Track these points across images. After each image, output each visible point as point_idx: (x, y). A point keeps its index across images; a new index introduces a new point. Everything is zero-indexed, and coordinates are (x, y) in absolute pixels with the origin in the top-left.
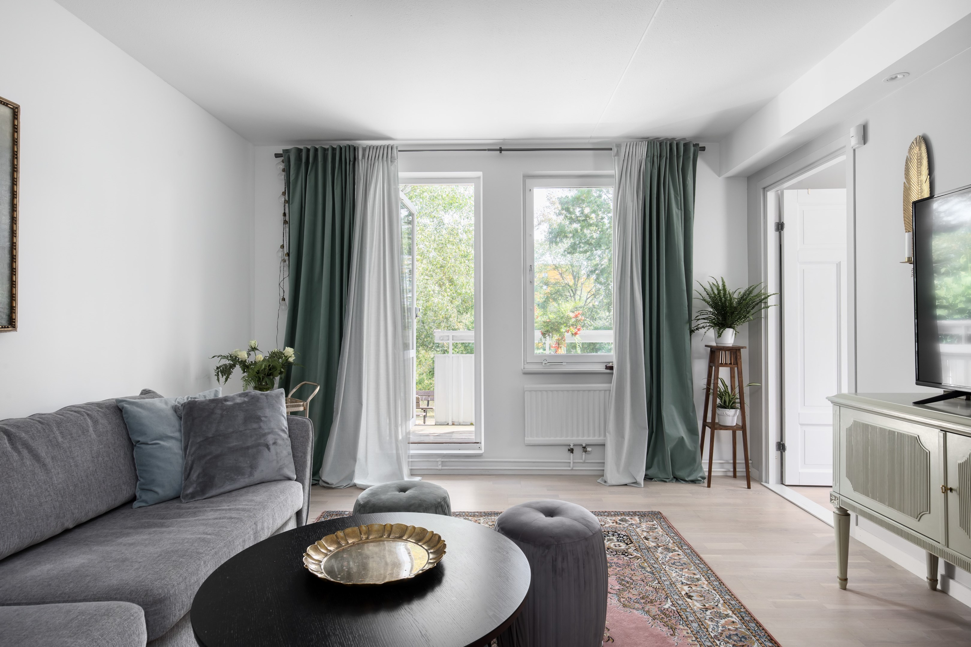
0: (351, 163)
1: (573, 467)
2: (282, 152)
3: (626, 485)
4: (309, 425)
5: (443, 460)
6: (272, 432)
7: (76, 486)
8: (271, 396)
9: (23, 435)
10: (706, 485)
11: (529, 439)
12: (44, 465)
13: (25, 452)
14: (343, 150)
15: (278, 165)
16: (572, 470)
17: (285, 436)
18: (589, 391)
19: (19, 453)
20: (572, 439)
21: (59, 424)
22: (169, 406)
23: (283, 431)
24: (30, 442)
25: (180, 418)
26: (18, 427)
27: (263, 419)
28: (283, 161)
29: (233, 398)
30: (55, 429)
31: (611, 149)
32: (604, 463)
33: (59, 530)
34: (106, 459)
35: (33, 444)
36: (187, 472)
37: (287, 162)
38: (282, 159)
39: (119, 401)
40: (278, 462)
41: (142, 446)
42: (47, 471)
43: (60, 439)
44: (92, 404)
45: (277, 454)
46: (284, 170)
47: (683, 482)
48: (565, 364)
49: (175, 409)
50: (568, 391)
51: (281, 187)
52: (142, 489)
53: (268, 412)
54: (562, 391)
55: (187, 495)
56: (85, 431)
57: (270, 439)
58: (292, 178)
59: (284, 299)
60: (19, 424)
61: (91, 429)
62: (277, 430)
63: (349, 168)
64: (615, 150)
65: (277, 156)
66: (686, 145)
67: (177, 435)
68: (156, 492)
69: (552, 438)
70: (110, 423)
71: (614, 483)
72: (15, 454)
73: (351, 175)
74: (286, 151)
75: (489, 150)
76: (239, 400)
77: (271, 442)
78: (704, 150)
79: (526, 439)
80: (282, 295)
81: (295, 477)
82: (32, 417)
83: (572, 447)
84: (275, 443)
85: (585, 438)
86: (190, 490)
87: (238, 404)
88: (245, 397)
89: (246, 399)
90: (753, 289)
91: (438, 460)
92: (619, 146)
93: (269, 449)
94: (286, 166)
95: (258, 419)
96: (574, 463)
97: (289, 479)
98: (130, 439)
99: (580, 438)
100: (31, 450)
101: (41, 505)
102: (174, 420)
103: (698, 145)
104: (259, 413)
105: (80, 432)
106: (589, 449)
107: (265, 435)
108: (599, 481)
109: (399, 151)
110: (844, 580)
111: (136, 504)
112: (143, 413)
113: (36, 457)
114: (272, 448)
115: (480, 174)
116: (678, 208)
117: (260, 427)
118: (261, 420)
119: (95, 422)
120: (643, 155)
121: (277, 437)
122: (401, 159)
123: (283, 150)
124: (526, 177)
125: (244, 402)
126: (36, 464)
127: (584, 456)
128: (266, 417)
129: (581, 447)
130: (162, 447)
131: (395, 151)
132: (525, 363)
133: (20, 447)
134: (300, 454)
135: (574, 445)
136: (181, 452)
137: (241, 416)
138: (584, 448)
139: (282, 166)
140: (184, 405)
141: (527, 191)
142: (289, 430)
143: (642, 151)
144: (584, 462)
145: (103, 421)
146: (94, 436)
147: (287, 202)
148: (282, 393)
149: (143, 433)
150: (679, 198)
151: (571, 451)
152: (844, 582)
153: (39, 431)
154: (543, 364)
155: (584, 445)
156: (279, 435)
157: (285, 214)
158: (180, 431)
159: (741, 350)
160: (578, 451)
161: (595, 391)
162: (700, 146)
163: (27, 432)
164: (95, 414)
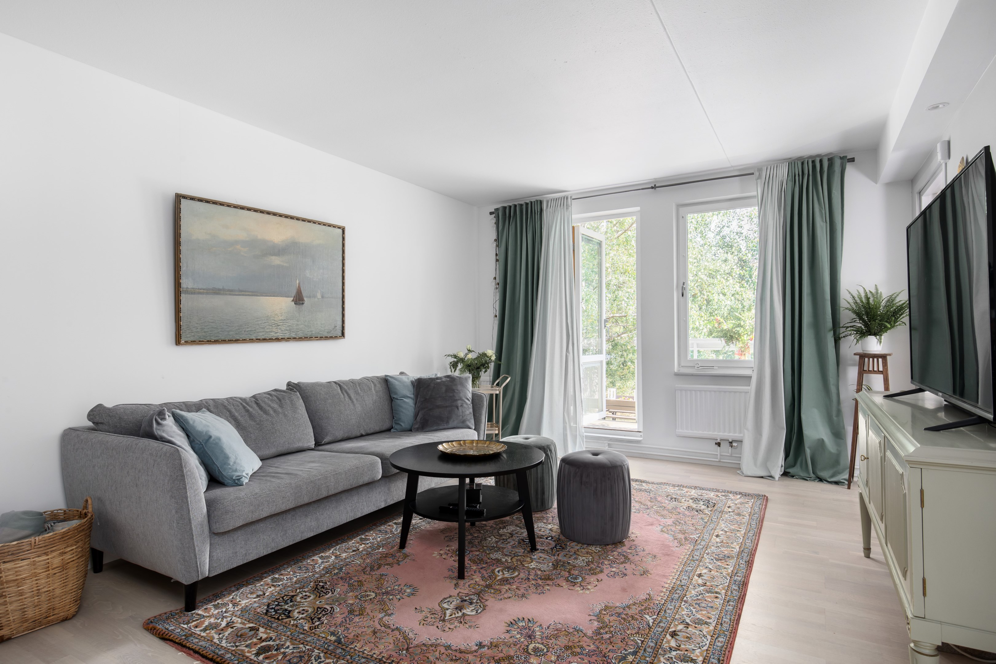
0: (539, 213)
1: (721, 459)
2: (493, 211)
3: (762, 477)
4: (483, 398)
5: (609, 442)
6: (461, 399)
7: (365, 414)
8: (462, 378)
9: (345, 387)
10: (847, 487)
11: (680, 431)
12: (353, 402)
13: (346, 395)
14: (533, 204)
15: (492, 220)
16: (719, 461)
17: (469, 403)
18: (735, 392)
19: (344, 394)
20: (720, 434)
21: (359, 384)
22: (409, 381)
23: (468, 399)
24: (348, 390)
25: (414, 387)
26: (344, 383)
27: (456, 391)
28: (495, 217)
29: (440, 378)
30: (358, 386)
31: (753, 174)
32: (741, 457)
33: (359, 434)
34: (379, 404)
35: (349, 392)
36: (416, 416)
37: (497, 217)
38: (494, 215)
39: (386, 376)
40: (463, 417)
41: (396, 400)
42: (354, 405)
43: (360, 391)
44: (375, 377)
45: (462, 412)
46: (495, 223)
47: (825, 482)
48: (717, 368)
49: (412, 382)
50: (715, 391)
51: (494, 236)
52: (396, 423)
53: (459, 387)
54: (710, 391)
55: (415, 428)
56: (370, 389)
57: (459, 403)
58: (500, 229)
59: (496, 316)
60: (345, 383)
61: (373, 388)
62: (464, 398)
63: (537, 217)
64: (757, 174)
65: (491, 213)
66: (831, 161)
67: (412, 396)
68: (401, 425)
69: (700, 432)
70: (381, 387)
71: (749, 474)
72: (342, 395)
73: (539, 223)
74: (497, 210)
75: (642, 189)
76: (444, 379)
77: (459, 405)
78: (854, 161)
79: (677, 430)
80: (495, 313)
81: (474, 428)
82: (349, 380)
83: (719, 441)
84: (462, 406)
85: (731, 434)
86: (417, 426)
87: (443, 381)
88: (447, 378)
89: (448, 379)
90: (895, 297)
91: (605, 442)
92: (760, 170)
93: (458, 409)
94: (496, 220)
95: (453, 391)
96: (721, 455)
97: (470, 428)
98: (390, 396)
99: (726, 434)
100: (348, 394)
101: (351, 419)
102: (411, 388)
103: (846, 157)
104: (454, 388)
105: (368, 389)
106: (734, 444)
107: (456, 400)
108: (738, 472)
109: (573, 199)
110: (867, 550)
111: (392, 430)
112: (396, 383)
113: (350, 398)
114: (460, 408)
115: (638, 209)
116: (823, 221)
117: (454, 396)
118: (455, 392)
119: (375, 385)
120: (784, 175)
121: (463, 402)
122: (575, 206)
123: (495, 209)
124: (680, 206)
125: (447, 381)
126: (350, 401)
127: (730, 450)
128: (458, 390)
129: (728, 442)
130: (405, 402)
131: (569, 200)
132: (680, 367)
133: (344, 392)
134: (477, 415)
135: (721, 440)
136: (413, 406)
137: (444, 389)
138: (731, 443)
139: (494, 221)
140: (416, 380)
141: (681, 218)
142: (472, 400)
143: (783, 172)
144: (731, 456)
145: (378, 386)
146: (374, 392)
147: (497, 246)
148: (469, 377)
149: (396, 394)
150: (824, 212)
151: (719, 444)
152: (867, 551)
153: (351, 386)
154: (696, 368)
155: (730, 440)
156: (465, 401)
157: (497, 255)
158: (414, 394)
159: (888, 357)
160: (724, 445)
161: (741, 392)
162: (848, 158)
163: (347, 386)
164: (375, 381)
